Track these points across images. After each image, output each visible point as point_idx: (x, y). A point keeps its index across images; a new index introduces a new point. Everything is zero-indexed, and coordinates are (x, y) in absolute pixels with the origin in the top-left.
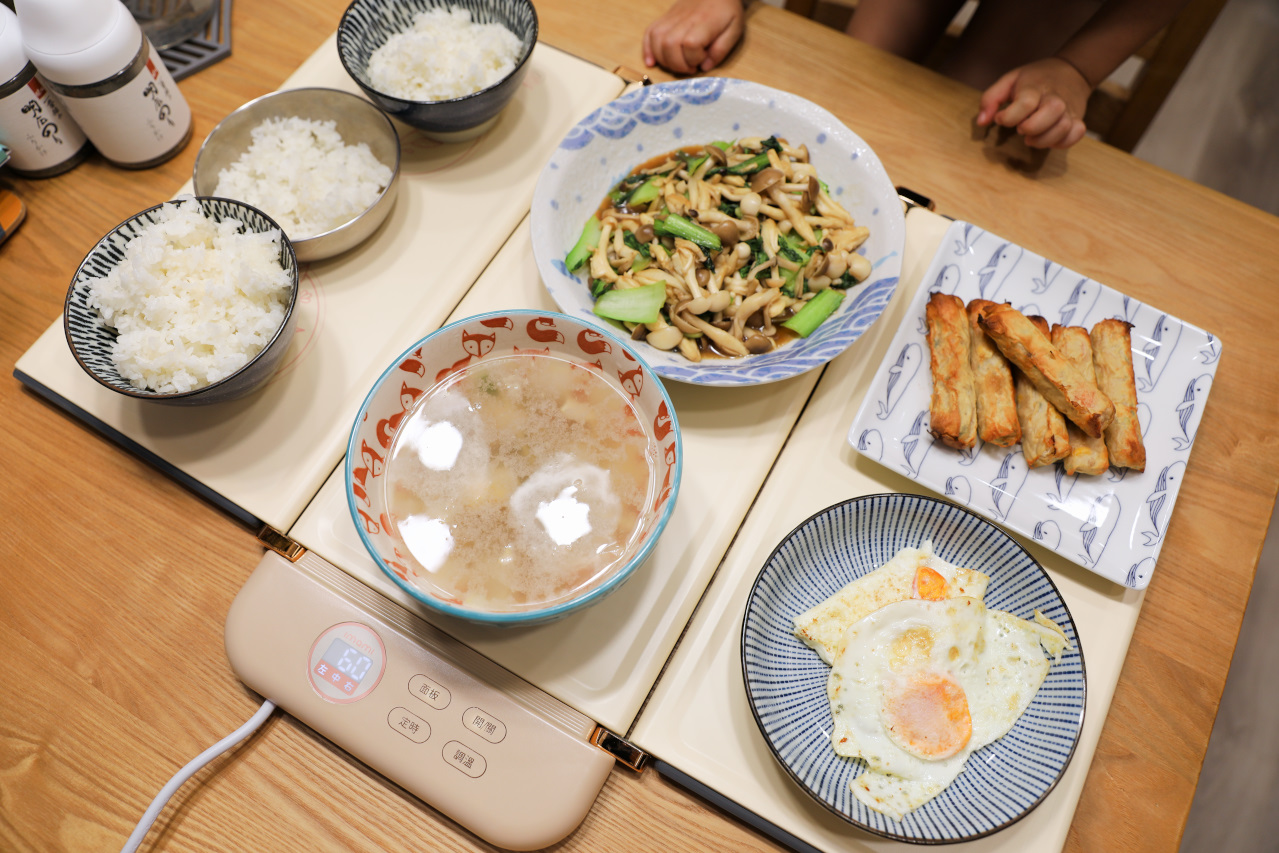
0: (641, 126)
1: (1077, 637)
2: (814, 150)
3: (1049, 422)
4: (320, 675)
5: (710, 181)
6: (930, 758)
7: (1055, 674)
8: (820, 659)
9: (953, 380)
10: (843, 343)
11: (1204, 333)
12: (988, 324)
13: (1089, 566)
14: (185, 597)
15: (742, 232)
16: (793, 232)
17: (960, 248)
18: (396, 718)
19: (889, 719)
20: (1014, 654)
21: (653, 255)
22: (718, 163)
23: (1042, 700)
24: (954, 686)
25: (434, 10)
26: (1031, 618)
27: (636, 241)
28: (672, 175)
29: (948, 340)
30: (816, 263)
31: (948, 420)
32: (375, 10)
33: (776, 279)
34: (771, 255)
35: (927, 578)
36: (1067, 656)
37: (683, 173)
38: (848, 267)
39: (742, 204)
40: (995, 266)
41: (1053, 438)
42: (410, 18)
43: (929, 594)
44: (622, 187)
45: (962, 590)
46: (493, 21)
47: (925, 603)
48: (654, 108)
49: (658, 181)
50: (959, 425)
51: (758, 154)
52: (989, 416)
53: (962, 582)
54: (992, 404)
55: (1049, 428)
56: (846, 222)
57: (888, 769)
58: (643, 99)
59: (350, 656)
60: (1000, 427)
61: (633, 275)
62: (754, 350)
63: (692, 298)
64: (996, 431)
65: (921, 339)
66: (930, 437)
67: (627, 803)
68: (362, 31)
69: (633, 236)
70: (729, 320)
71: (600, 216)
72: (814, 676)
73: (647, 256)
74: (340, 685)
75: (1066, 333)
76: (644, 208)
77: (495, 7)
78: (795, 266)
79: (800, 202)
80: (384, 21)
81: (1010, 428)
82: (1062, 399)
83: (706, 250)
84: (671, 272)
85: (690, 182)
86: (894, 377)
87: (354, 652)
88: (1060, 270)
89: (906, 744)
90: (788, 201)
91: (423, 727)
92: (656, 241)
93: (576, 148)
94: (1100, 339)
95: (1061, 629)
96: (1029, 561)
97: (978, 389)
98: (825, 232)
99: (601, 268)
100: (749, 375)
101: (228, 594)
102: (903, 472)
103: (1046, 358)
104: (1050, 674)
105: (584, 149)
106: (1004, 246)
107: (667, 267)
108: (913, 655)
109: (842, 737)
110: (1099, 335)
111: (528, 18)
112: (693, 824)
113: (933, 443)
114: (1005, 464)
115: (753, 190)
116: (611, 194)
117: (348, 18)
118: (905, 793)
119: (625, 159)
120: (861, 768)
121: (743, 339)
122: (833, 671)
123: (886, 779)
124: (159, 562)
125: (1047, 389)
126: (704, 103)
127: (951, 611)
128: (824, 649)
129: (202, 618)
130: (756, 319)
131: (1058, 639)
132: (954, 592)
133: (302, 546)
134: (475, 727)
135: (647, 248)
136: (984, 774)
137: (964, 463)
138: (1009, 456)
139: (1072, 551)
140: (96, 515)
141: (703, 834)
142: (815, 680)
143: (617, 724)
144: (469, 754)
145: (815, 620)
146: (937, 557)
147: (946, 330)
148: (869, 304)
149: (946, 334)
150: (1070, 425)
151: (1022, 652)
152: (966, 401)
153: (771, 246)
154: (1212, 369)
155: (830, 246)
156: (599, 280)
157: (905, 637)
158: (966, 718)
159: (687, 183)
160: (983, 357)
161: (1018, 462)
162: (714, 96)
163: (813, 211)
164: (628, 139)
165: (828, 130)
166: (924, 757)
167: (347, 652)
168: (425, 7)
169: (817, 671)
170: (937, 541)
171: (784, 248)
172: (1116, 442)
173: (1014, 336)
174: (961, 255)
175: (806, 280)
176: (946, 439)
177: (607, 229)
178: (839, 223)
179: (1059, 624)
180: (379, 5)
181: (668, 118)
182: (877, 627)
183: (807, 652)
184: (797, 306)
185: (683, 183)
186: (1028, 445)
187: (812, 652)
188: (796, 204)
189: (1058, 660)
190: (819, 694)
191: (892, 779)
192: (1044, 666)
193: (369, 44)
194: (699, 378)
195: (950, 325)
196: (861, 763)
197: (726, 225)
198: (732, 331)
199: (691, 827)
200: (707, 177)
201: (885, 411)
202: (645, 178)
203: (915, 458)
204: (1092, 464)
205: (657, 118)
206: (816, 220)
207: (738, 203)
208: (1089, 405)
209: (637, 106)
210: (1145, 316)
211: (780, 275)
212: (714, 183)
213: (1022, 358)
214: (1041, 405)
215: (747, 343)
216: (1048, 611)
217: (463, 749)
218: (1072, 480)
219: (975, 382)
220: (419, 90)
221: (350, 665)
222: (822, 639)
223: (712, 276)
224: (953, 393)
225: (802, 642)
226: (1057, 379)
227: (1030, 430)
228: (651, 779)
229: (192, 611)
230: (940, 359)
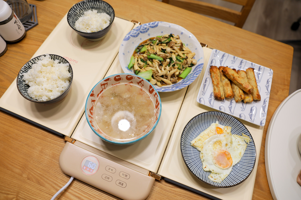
0: (141, 34)
1: (252, 138)
2: (180, 36)
3: (239, 92)
4: (84, 169)
5: (158, 45)
6: (225, 168)
7: (248, 147)
8: (197, 150)
9: (218, 85)
10: (194, 79)
11: (269, 69)
12: (224, 72)
13: (252, 122)
14: (47, 155)
15: (167, 56)
16: (178, 55)
17: (215, 55)
18: (104, 177)
19: (215, 161)
20: (239, 144)
21: (148, 64)
22: (160, 41)
23: (246, 153)
24: (228, 152)
25: (88, 11)
26: (241, 135)
27: (144, 61)
28: (149, 45)
29: (216, 76)
30: (185, 62)
31: (218, 94)
32: (75, 12)
33: (176, 66)
34: (175, 61)
35: (218, 129)
36: (251, 142)
37: (152, 44)
38: (192, 62)
39: (167, 50)
40: (223, 58)
41: (241, 95)
42: (83, 13)
43: (219, 133)
44: (138, 48)
45: (226, 131)
46: (103, 12)
47: (219, 135)
48: (143, 30)
49: (147, 46)
50: (221, 95)
51: (168, 38)
52: (227, 92)
53: (226, 129)
54: (227, 89)
55: (240, 93)
56: (190, 52)
57: (216, 172)
58: (140, 28)
59: (91, 164)
60: (229, 94)
61: (144, 68)
62: (173, 83)
63: (159, 73)
64: (229, 95)
65: (209, 76)
66: (214, 98)
67: (158, 188)
68: (72, 17)
69: (143, 59)
70: (167, 76)
71: (134, 55)
72: (197, 154)
73: (147, 64)
74: (89, 171)
75: (241, 72)
76: (144, 53)
77: (103, 9)
78: (180, 63)
79: (179, 48)
80: (77, 14)
81: (231, 94)
82: (242, 87)
83: (160, 61)
84: (153, 67)
85: (154, 46)
86: (205, 86)
87: (92, 163)
88: (237, 58)
89: (219, 166)
90: (176, 48)
91: (111, 178)
92: (148, 60)
93: (127, 40)
94: (248, 72)
95: (248, 137)
96: (240, 123)
97: (223, 86)
98: (186, 54)
99: (136, 67)
100: (174, 89)
101: (58, 153)
102: (210, 106)
103: (238, 78)
104: (247, 147)
105: (129, 40)
106: (224, 54)
107: (152, 66)
108: (218, 147)
109: (205, 167)
110: (247, 72)
111: (112, 11)
112: (174, 191)
113: (215, 99)
114: (231, 102)
115: (169, 47)
116: (135, 50)
117: (69, 14)
118: (220, 177)
119: (138, 42)
120: (210, 173)
121: (171, 81)
122: (201, 152)
123: (216, 175)
124: (39, 148)
125: (238, 85)
126: (154, 28)
127: (225, 136)
128: (198, 148)
129: (52, 160)
130: (173, 76)
131: (248, 139)
132: (225, 132)
133: (75, 140)
134: (122, 176)
135: (146, 62)
136: (236, 171)
137: (223, 103)
138: (232, 100)
139: (248, 120)
140: (22, 139)
141: (177, 193)
142: (197, 155)
143: (154, 170)
144: (122, 182)
145: (195, 142)
146: (219, 124)
147: (215, 74)
148: (198, 70)
149: (215, 75)
150: (245, 92)
151: (241, 143)
152: (221, 89)
153: (174, 59)
154: (272, 76)
155: (187, 58)
156: (136, 70)
157: (215, 143)
158: (231, 159)
159: (153, 46)
160: (223, 79)
161: (234, 101)
162: (157, 26)
163: (182, 50)
164: (138, 37)
165: (183, 31)
166: (223, 168)
167: (90, 163)
168: (86, 10)
169: (197, 153)
170: (219, 121)
171: (177, 59)
172: (254, 95)
173: (230, 74)
174: (216, 57)
175: (183, 66)
176: (218, 98)
177: (136, 59)
178: (188, 52)
179: (248, 136)
180: (76, 10)
181: (147, 31)
182: (209, 141)
183: (194, 149)
184: (182, 72)
186: (236, 97)
187: (195, 149)
188: (178, 49)
189: (249, 144)
190: (198, 158)
191: (217, 174)
192: (246, 145)
193: (74, 20)
194: (163, 91)
195: (216, 73)
196: (210, 172)
197: (164, 55)
198: (168, 79)
199: (174, 192)
200: (157, 45)
201: (204, 93)
202: (143, 46)
203: (212, 103)
204: (250, 100)
205: (144, 32)
206: (183, 52)
207: (165, 50)
208: (248, 87)
209: (139, 30)
210: (256, 66)
211: (177, 65)
212: (159, 46)
213: (232, 78)
214: (237, 88)
215: (172, 81)
216: (245, 133)
217: (120, 182)
218: (246, 104)
219: (222, 85)
220: (88, 30)
221: (91, 166)
222: (198, 146)
223: (162, 67)
224: (218, 88)
225: (193, 147)
226: (240, 82)
227: (236, 94)
228: (163, 182)
229: (50, 158)
230: (214, 80)
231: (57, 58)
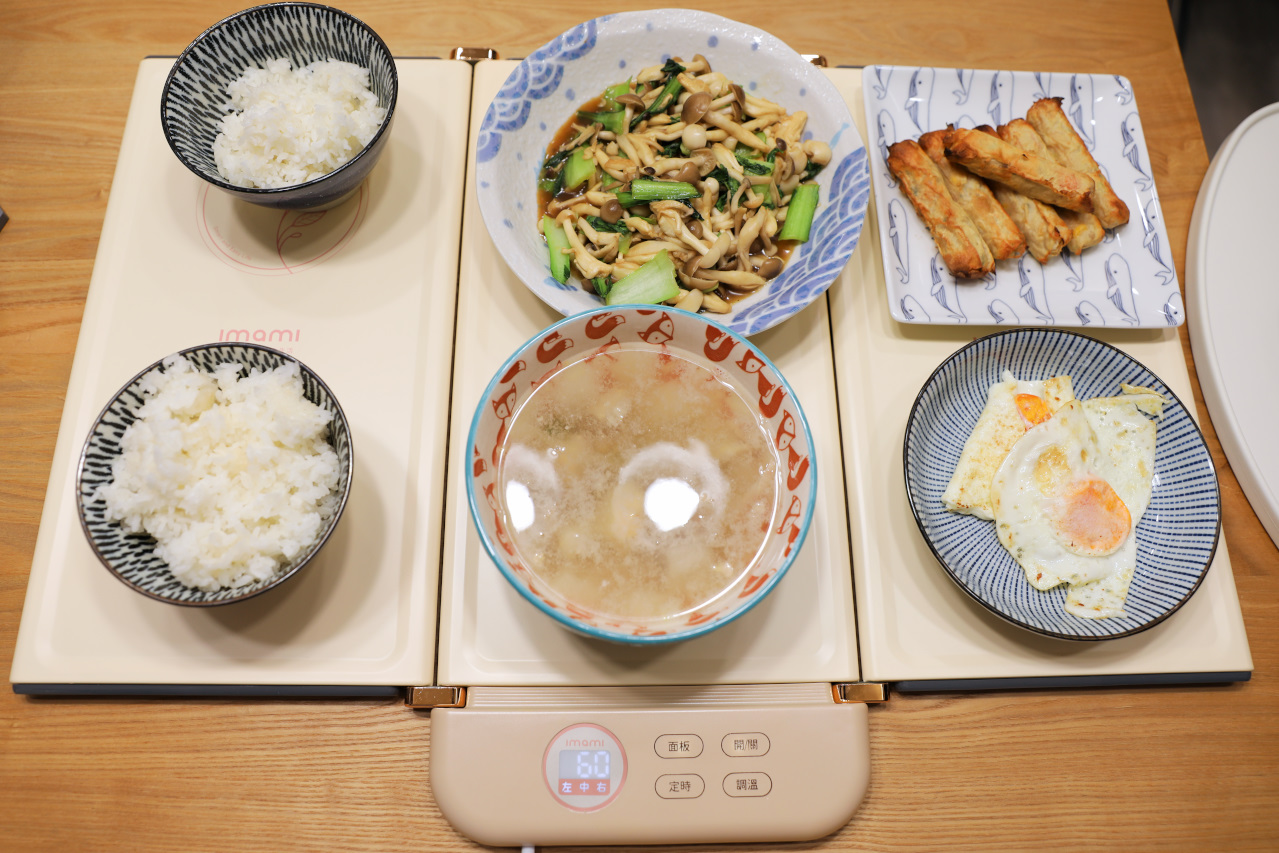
0: (535, 104)
1: (1169, 390)
2: (711, 55)
3: (1044, 218)
4: (568, 794)
5: (637, 130)
6: (1112, 551)
7: (1164, 429)
8: (979, 520)
9: (951, 219)
10: (854, 231)
11: (1110, 78)
12: (956, 155)
13: (1135, 325)
14: (366, 804)
15: (700, 168)
16: (740, 145)
17: (881, 91)
18: (664, 787)
19: (1066, 538)
20: (1120, 430)
21: (633, 229)
22: (637, 109)
23: (1164, 455)
24: (1099, 482)
25: (245, 73)
26: (1118, 393)
27: (606, 223)
28: (595, 141)
29: (926, 184)
30: (782, 167)
31: (968, 257)
32: (188, 100)
33: (755, 199)
34: (740, 178)
35: (1027, 404)
36: (1168, 410)
37: (605, 134)
38: (810, 156)
39: (685, 139)
40: (916, 95)
41: (1056, 230)
42: (224, 93)
43: (1036, 416)
44: (548, 174)
45: (1057, 399)
46: (315, 58)
47: (1042, 426)
48: (540, 80)
49: (588, 151)
50: (978, 256)
51: (665, 84)
52: (996, 236)
53: (1053, 392)
54: (992, 224)
55: (1048, 223)
56: (779, 115)
57: (1085, 580)
58: (526, 76)
59: (584, 759)
60: (1010, 242)
61: (624, 257)
62: (768, 277)
63: (698, 254)
64: (1008, 247)
65: (894, 192)
66: (951, 279)
67: (888, 734)
68: (187, 130)
69: (599, 218)
70: (734, 258)
71: (547, 212)
72: (982, 537)
73: (627, 232)
74: (593, 790)
75: (1013, 130)
76: (585, 186)
77: (312, 41)
78: (766, 178)
79: (732, 114)
80: (199, 108)
81: (1017, 238)
82: (1049, 192)
83: (687, 201)
84: (662, 237)
85: (618, 139)
86: (895, 238)
87: (586, 753)
88: (973, 75)
89: (1089, 551)
90: (720, 118)
91: (694, 781)
92: (626, 214)
93: (493, 156)
94: (1039, 123)
95: (1151, 390)
96: (1086, 341)
97: (972, 216)
98: (767, 132)
99: (590, 265)
100: (793, 302)
101: (408, 774)
102: (953, 321)
103: (1021, 162)
104: (1159, 431)
105: (500, 152)
106: (916, 73)
107: (656, 236)
108: (1055, 474)
109: (1036, 575)
110: (1037, 120)
111: (366, 40)
112: (950, 717)
113: (956, 283)
114: (1021, 270)
115: (688, 123)
116: (541, 186)
117: (169, 122)
118: (1108, 591)
119: (535, 144)
120: (1063, 591)
121: (754, 270)
122: (998, 525)
123: (1087, 589)
124: (315, 786)
125: (1030, 190)
126: (583, 55)
127: (1063, 421)
128: (981, 509)
129: (397, 812)
130: (757, 246)
131: (1153, 400)
132: (1054, 405)
133: (459, 687)
134: (739, 752)
135: (623, 225)
136: (1154, 540)
137: (990, 287)
138: (1021, 263)
139: (1115, 320)
140: (212, 780)
141: (963, 720)
142: (985, 540)
143: (848, 674)
144: (748, 777)
145: (962, 489)
146: (1021, 382)
147: (919, 175)
148: (853, 183)
149: (920, 180)
150: (1066, 213)
151: (1126, 425)
152: (970, 230)
153: (736, 171)
154: (1133, 106)
155: (782, 145)
156: (595, 278)
157: (1039, 465)
158: (1119, 504)
159: (616, 142)
160: (960, 186)
161: (1029, 264)
162: (591, 43)
163: (743, 118)
164: (530, 122)
165: (715, 31)
166: (1107, 553)
167: (579, 759)
168: (232, 73)
169: (982, 531)
170: (1012, 367)
171: (746, 166)
172: (1102, 209)
173: (986, 156)
174: (884, 97)
175: (778, 187)
176: (967, 274)
177: (568, 226)
178: (774, 118)
179: (1148, 387)
180: (188, 93)
181: (556, 83)
182: (1014, 467)
183: (965, 519)
184: (782, 214)
185: (613, 143)
186: (1034, 246)
187: (969, 518)
188: (730, 117)
189: (1162, 416)
190: (995, 550)
191: (1091, 586)
192: (1152, 426)
193: (198, 140)
194: (754, 328)
195: (920, 169)
196: (1064, 586)
197: (686, 169)
198: (741, 267)
199: (950, 721)
200: (632, 129)
201: (904, 275)
202: (566, 154)
203: (951, 303)
204: (1092, 237)
205: (546, 89)
206: (752, 125)
207: (679, 140)
208: (1075, 187)
209: (524, 86)
210: (1058, 83)
211: (755, 193)
212: (642, 132)
213: (998, 172)
214: (1028, 205)
215: (760, 271)
216: (1133, 380)
217: (741, 777)
218: (1078, 258)
219: (965, 210)
220: (287, 167)
221: (590, 768)
222: (976, 501)
223: (702, 224)
224: (958, 231)
225: (957, 514)
226: (1039, 177)
227: (1030, 232)
228: (897, 702)
229: (384, 812)
230: (926, 204)
231: (225, 356)
